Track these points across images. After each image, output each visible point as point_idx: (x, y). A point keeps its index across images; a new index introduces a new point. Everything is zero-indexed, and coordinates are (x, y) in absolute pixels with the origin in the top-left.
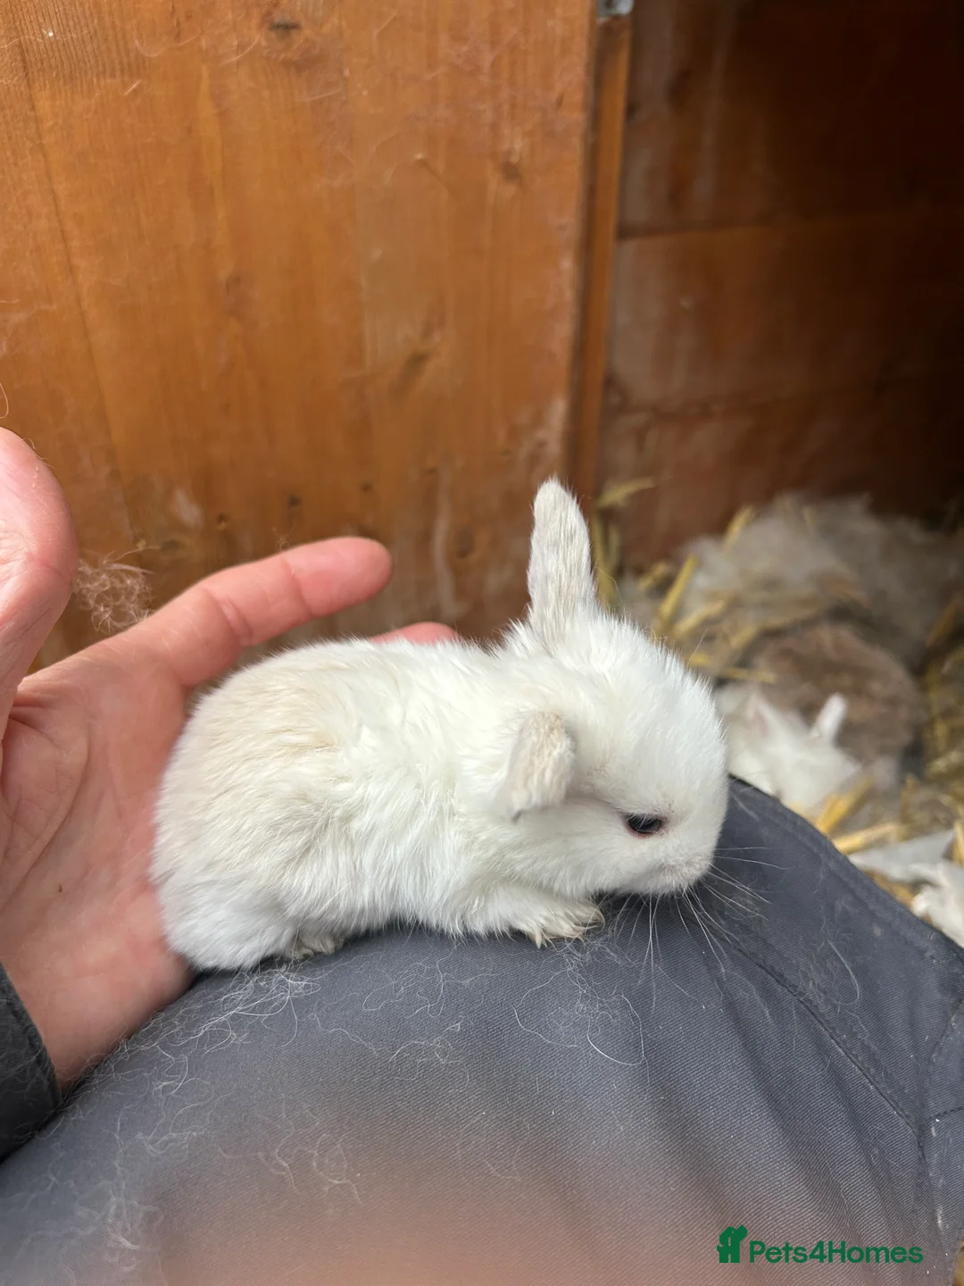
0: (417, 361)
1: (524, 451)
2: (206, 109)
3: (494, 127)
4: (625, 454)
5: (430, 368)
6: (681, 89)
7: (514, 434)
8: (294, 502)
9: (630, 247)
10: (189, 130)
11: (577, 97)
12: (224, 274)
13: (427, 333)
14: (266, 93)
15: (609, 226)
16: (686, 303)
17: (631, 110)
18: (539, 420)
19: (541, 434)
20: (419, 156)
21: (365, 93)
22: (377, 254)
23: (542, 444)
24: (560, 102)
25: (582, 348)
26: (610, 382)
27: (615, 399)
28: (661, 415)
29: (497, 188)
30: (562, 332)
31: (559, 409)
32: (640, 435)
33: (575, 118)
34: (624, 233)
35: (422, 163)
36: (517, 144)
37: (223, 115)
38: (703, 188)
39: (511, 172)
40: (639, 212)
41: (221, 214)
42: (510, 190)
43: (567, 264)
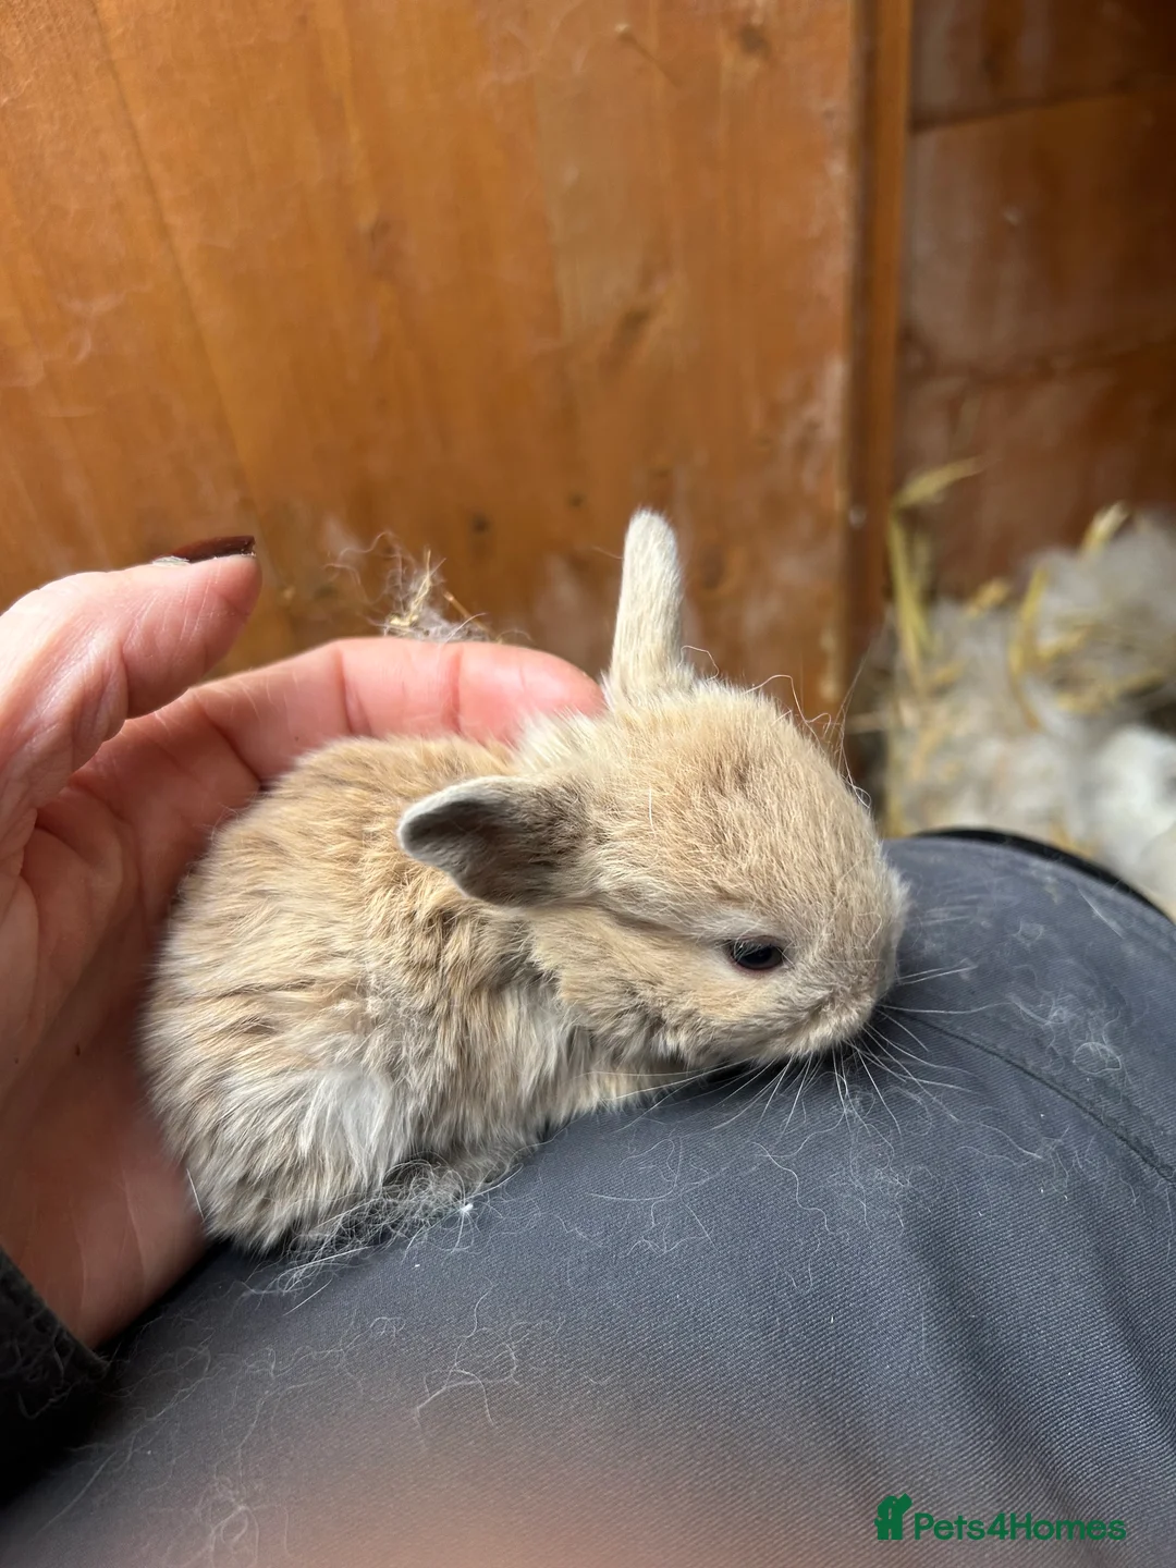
0: (635, 321)
1: (789, 436)
4: (932, 434)
5: (654, 331)
7: (775, 413)
8: (481, 525)
9: (930, 141)
10: (304, 21)
12: (366, 220)
13: (647, 278)
15: (897, 111)
16: (1012, 217)
18: (807, 391)
19: (812, 411)
20: (622, 28)
22: (570, 175)
23: (813, 426)
25: (866, 288)
26: (908, 336)
27: (916, 359)
28: (982, 378)
29: (736, 67)
30: (835, 268)
31: (835, 374)
32: (953, 407)
34: (920, 122)
35: (627, 38)
38: (1033, 48)
39: (752, 39)
41: (355, 135)
42: (752, 66)
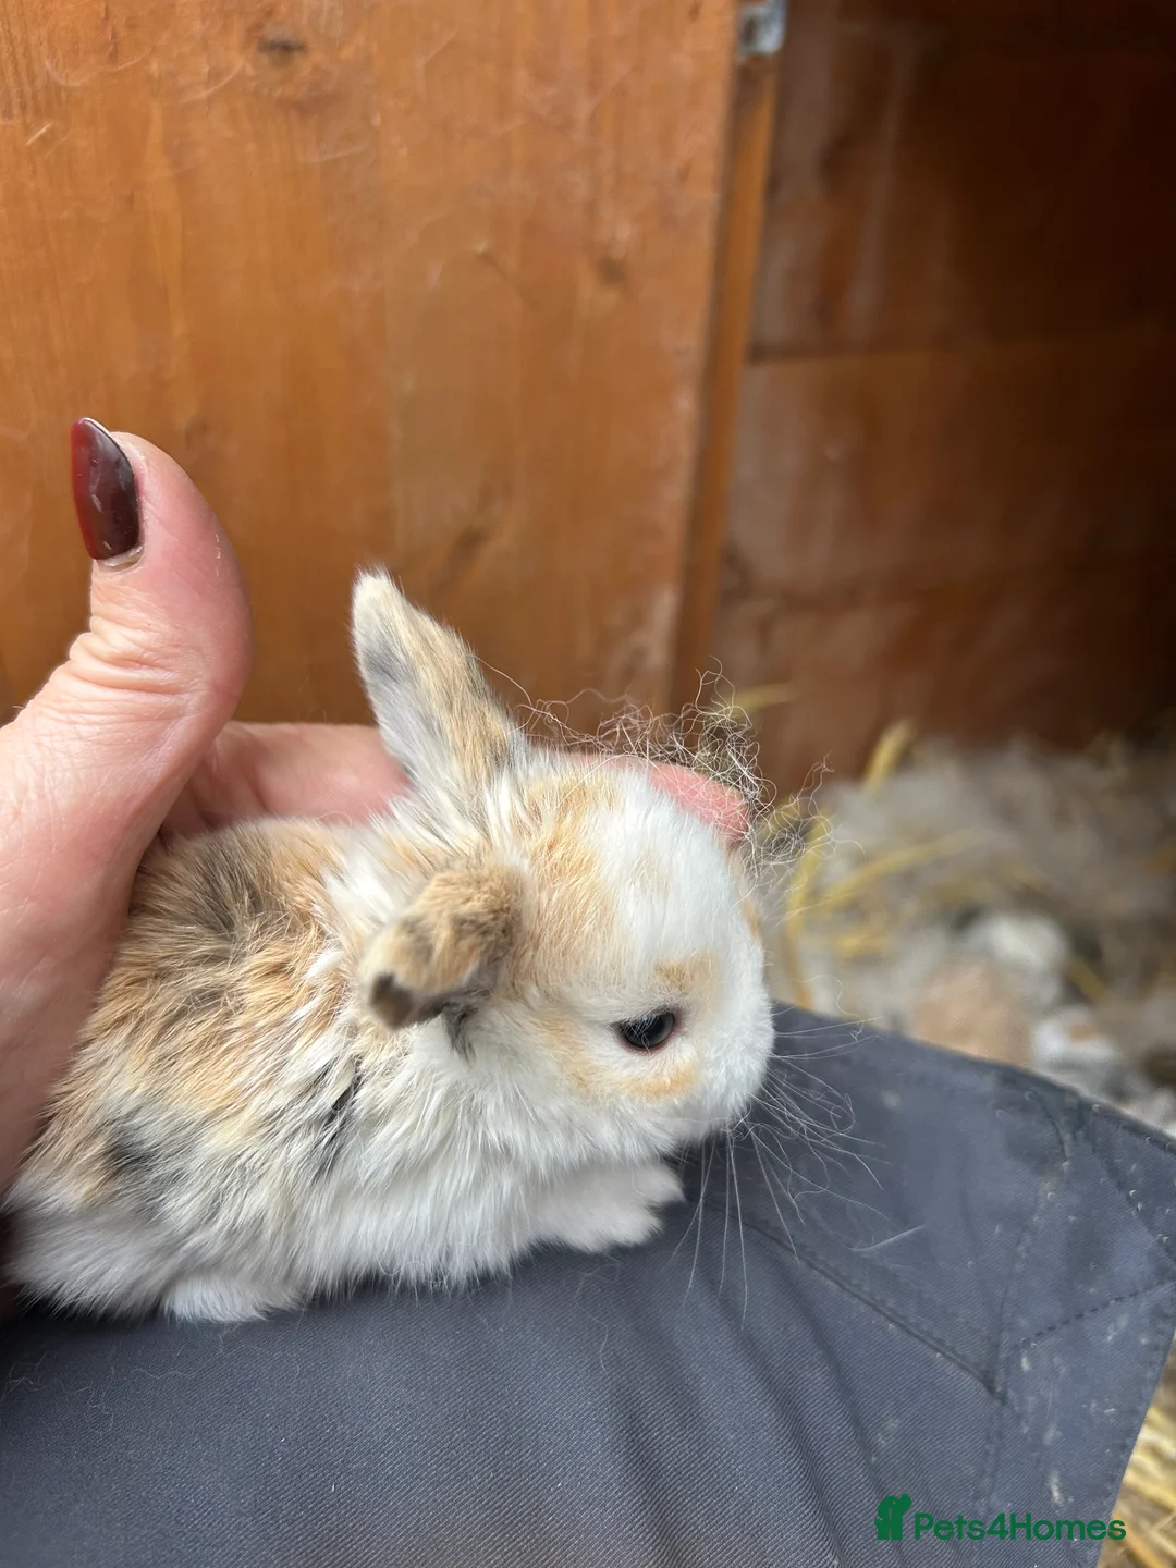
0: (470, 541)
1: (616, 664)
2: (157, 171)
3: (591, 207)
4: (744, 653)
5: (489, 551)
6: (838, 161)
7: (605, 640)
10: (131, 199)
11: (708, 168)
12: (183, 418)
13: (485, 500)
14: (251, 147)
15: (739, 345)
16: (834, 452)
17: (773, 185)
18: (638, 619)
19: (639, 638)
20: (482, 247)
21: (404, 152)
23: (641, 652)
24: (684, 175)
26: (731, 558)
27: (735, 579)
28: (795, 602)
29: (594, 298)
30: (675, 493)
31: (665, 605)
32: (764, 628)
33: (702, 197)
34: (757, 354)
35: (486, 258)
36: (621, 232)
37: (185, 179)
38: (862, 298)
39: (612, 272)
40: (777, 327)
41: (178, 328)
42: (610, 298)
43: (685, 403)
